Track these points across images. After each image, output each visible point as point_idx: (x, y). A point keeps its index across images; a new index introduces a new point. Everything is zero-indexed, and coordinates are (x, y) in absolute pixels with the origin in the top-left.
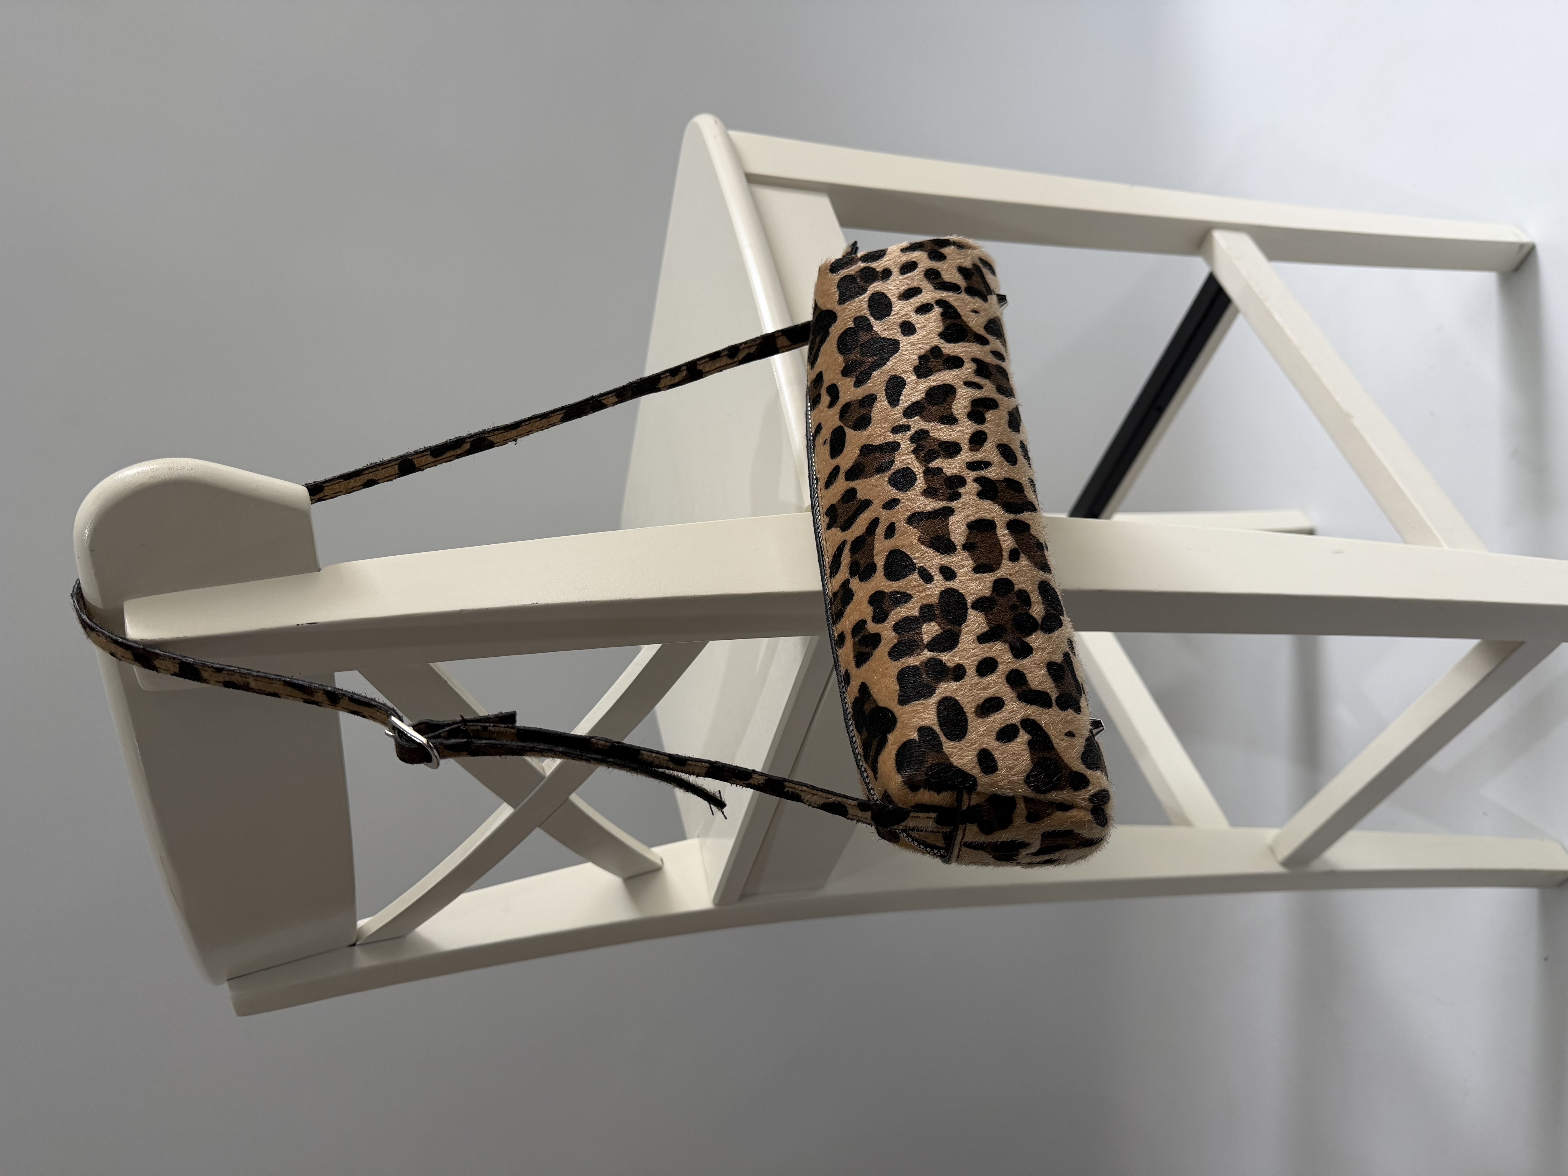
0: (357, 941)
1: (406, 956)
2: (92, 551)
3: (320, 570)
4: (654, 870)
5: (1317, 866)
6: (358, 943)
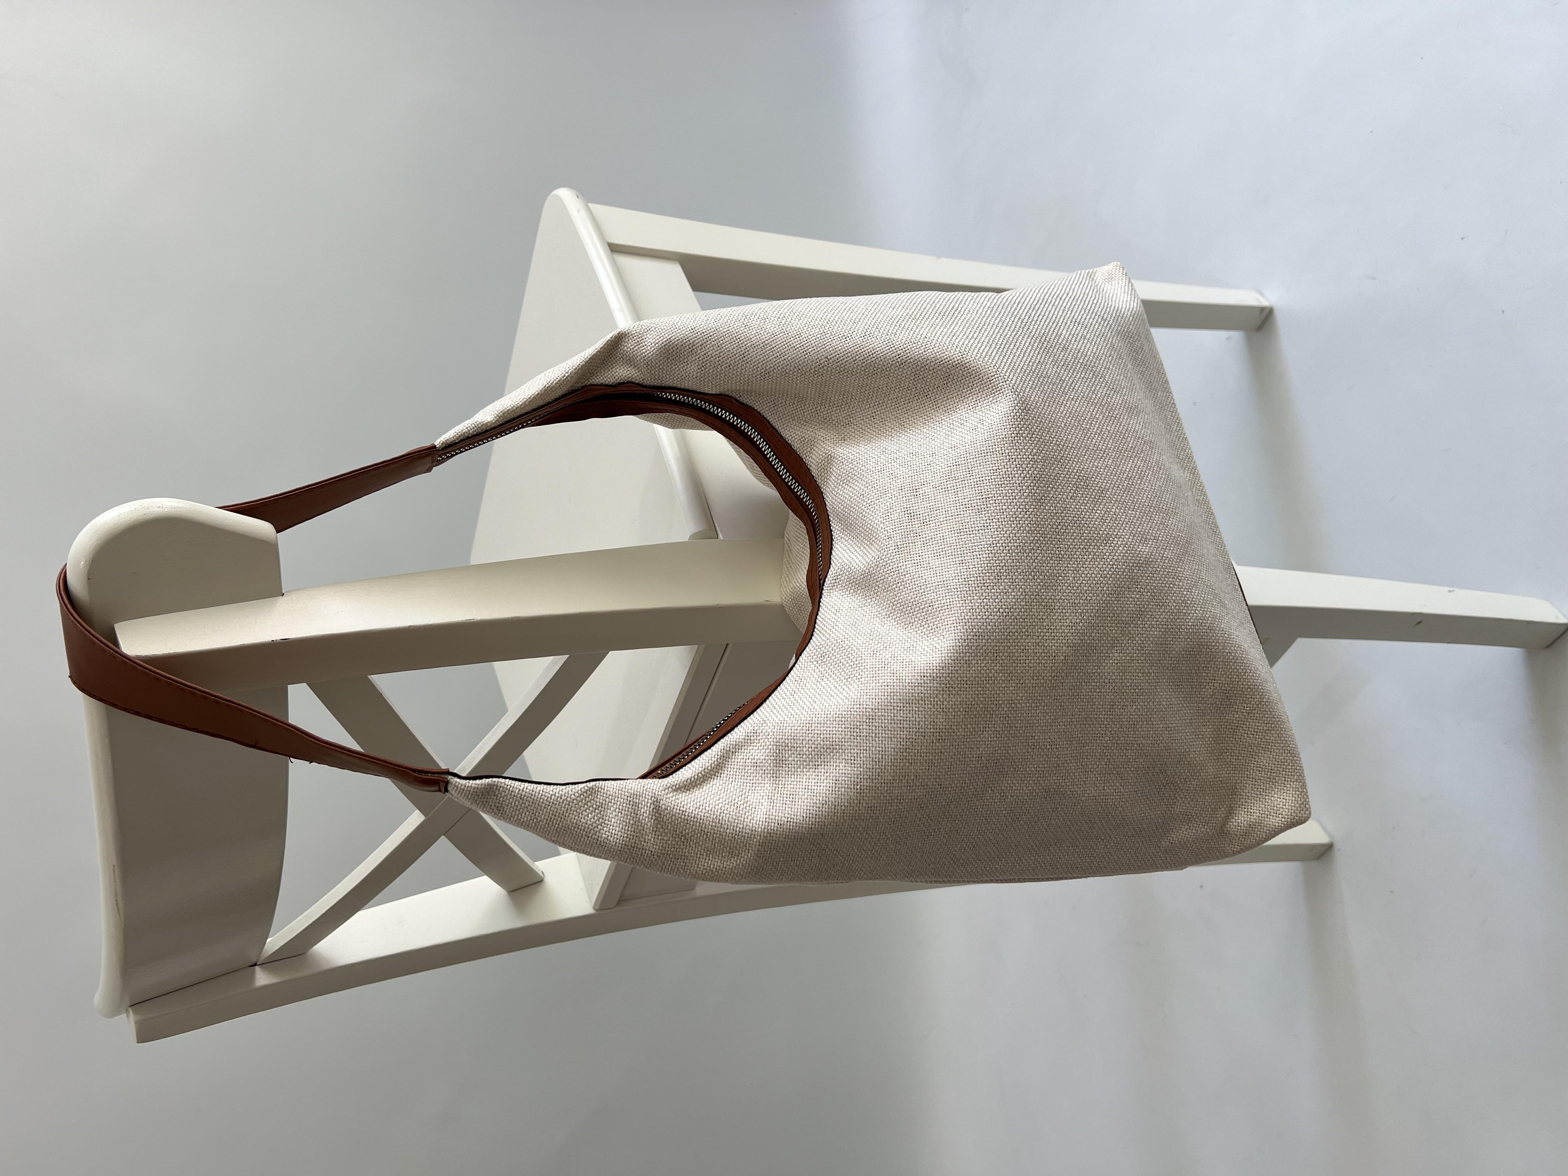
0: (257, 961)
1: (306, 973)
2: (89, 579)
3: (283, 595)
4: (535, 882)
6: (258, 964)
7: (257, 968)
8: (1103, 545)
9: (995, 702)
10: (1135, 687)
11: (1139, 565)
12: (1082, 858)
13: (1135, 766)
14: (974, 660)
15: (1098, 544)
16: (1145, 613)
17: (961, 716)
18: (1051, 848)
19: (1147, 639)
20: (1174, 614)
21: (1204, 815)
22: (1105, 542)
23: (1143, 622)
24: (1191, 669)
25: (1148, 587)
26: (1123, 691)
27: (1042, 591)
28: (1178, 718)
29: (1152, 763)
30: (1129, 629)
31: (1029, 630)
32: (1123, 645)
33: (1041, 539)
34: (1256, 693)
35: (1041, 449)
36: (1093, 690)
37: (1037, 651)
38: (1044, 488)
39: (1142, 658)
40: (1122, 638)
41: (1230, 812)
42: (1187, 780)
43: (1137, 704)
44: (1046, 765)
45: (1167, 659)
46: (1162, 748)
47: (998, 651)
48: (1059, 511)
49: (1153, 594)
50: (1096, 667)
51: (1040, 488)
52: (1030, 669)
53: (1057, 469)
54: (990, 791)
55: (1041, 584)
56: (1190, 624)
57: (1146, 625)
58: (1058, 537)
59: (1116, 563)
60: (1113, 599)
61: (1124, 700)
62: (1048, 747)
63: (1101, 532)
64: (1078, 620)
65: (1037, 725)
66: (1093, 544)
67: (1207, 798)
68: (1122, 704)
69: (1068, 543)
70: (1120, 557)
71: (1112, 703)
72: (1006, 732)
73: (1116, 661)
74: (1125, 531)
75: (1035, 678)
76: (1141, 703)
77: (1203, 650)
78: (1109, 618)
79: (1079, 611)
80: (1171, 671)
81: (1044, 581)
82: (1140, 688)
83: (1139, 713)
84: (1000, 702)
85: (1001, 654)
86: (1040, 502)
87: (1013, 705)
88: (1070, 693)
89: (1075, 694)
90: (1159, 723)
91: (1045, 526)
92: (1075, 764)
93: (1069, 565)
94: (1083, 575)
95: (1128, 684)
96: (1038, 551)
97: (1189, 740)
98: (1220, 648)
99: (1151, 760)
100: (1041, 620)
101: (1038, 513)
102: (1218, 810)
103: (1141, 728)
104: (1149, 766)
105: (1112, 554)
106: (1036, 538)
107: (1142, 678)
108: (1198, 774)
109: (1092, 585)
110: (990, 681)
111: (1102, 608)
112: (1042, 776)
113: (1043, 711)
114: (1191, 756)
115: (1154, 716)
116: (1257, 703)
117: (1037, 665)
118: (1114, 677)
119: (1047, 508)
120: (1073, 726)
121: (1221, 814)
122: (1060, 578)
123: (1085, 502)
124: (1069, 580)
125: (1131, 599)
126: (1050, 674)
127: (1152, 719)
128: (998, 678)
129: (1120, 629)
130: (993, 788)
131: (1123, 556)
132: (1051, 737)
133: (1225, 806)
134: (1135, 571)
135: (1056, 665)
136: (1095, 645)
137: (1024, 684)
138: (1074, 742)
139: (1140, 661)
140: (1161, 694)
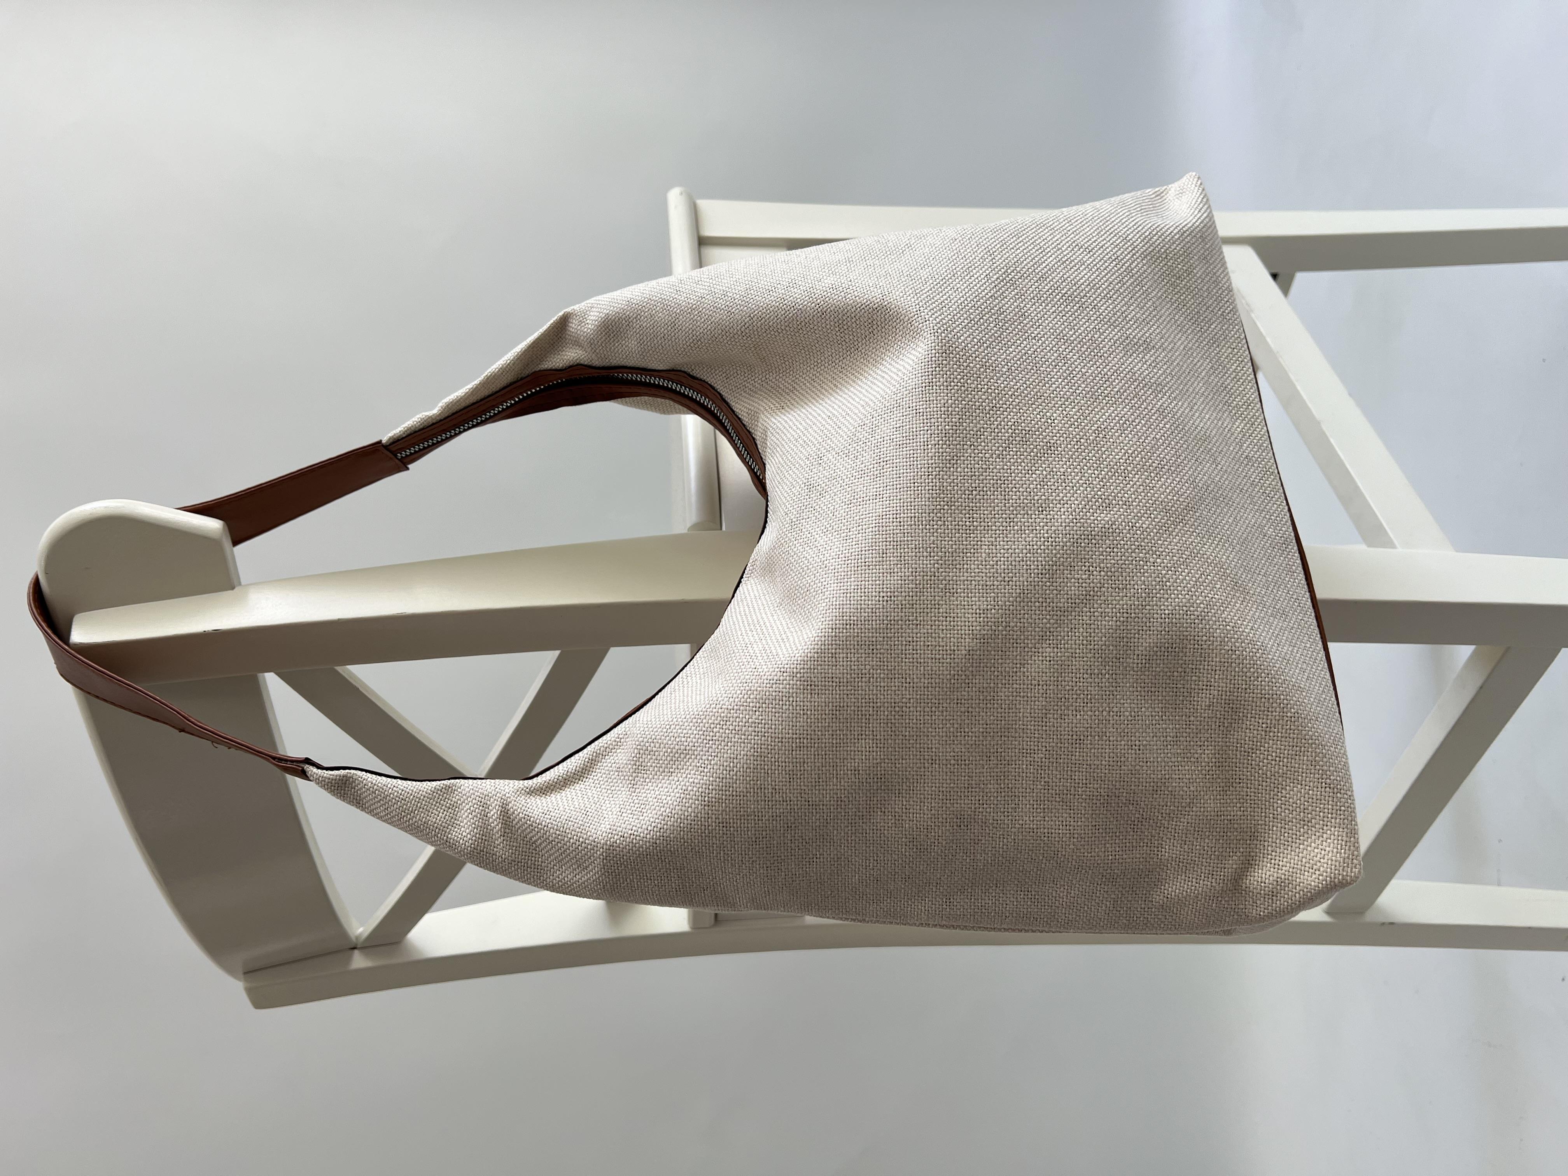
0: (356, 944)
3: (234, 588)
5: (1370, 916)
6: (358, 947)
7: (356, 952)
8: (1037, 513)
9: (871, 704)
10: (1078, 692)
11: (1090, 537)
12: (1039, 907)
13: (1088, 793)
14: (843, 653)
15: (1029, 512)
16: (1095, 598)
17: (827, 720)
18: (991, 891)
19: (1096, 631)
20: (1140, 599)
21: (1205, 864)
22: (1040, 509)
23: (1092, 610)
24: (1172, 670)
25: (1102, 565)
26: (1059, 696)
27: (941, 570)
28: (1151, 735)
29: (1114, 791)
30: (1070, 617)
31: (918, 618)
32: (1059, 637)
33: (946, 507)
34: (1274, 705)
35: (960, 399)
36: (1015, 694)
37: (929, 644)
38: (958, 446)
39: (1089, 655)
40: (1059, 629)
41: (1248, 863)
42: (1172, 815)
43: (1082, 713)
44: (952, 785)
45: (1131, 656)
46: (1126, 772)
47: (874, 643)
48: (977, 473)
49: (1109, 574)
50: (1018, 666)
51: (951, 446)
52: (919, 665)
53: (981, 422)
54: (879, 813)
55: (940, 562)
56: (1167, 612)
57: (1096, 614)
58: (971, 504)
59: (1053, 535)
60: (1044, 579)
61: (1063, 708)
62: (952, 762)
63: (1036, 498)
64: (989, 607)
65: (934, 734)
66: (1022, 512)
67: (1207, 841)
68: (1059, 712)
69: (986, 512)
70: (1060, 528)
71: (1044, 711)
72: (890, 741)
73: (1048, 659)
74: (1075, 495)
75: (926, 676)
76: (1089, 713)
77: (1189, 646)
78: (1037, 604)
79: (992, 594)
80: (1139, 673)
81: (943, 559)
82: (1086, 693)
83: (1086, 725)
84: (879, 704)
85: (878, 647)
86: (951, 461)
87: (897, 709)
88: (981, 697)
89: (989, 698)
90: (1119, 739)
91: (952, 492)
92: (996, 786)
93: (983, 539)
94: (1002, 551)
95: (1067, 688)
96: (939, 523)
97: (1170, 764)
98: (1215, 643)
99: (1110, 787)
100: (937, 606)
101: (945, 477)
102: (1227, 858)
103: (1091, 744)
104: (1110, 794)
105: (1049, 524)
106: (938, 507)
107: (1089, 680)
108: (1187, 809)
109: (1013, 563)
110: (864, 679)
111: (1026, 592)
112: (948, 797)
113: (941, 717)
114: (1174, 784)
115: (1111, 729)
116: (1277, 718)
117: (930, 661)
118: (1044, 678)
119: (959, 470)
120: (989, 738)
121: (1232, 863)
122: (969, 554)
123: (1019, 460)
124: (981, 556)
125: (1073, 580)
126: (948, 672)
127: (1108, 734)
128: (875, 675)
129: (1055, 617)
130: (883, 809)
131: (1066, 527)
132: (956, 750)
133: (1238, 854)
134: (1083, 545)
135: (956, 660)
136: (1015, 637)
137: (911, 684)
138: (992, 758)
139: (1085, 659)
140: (1122, 701)
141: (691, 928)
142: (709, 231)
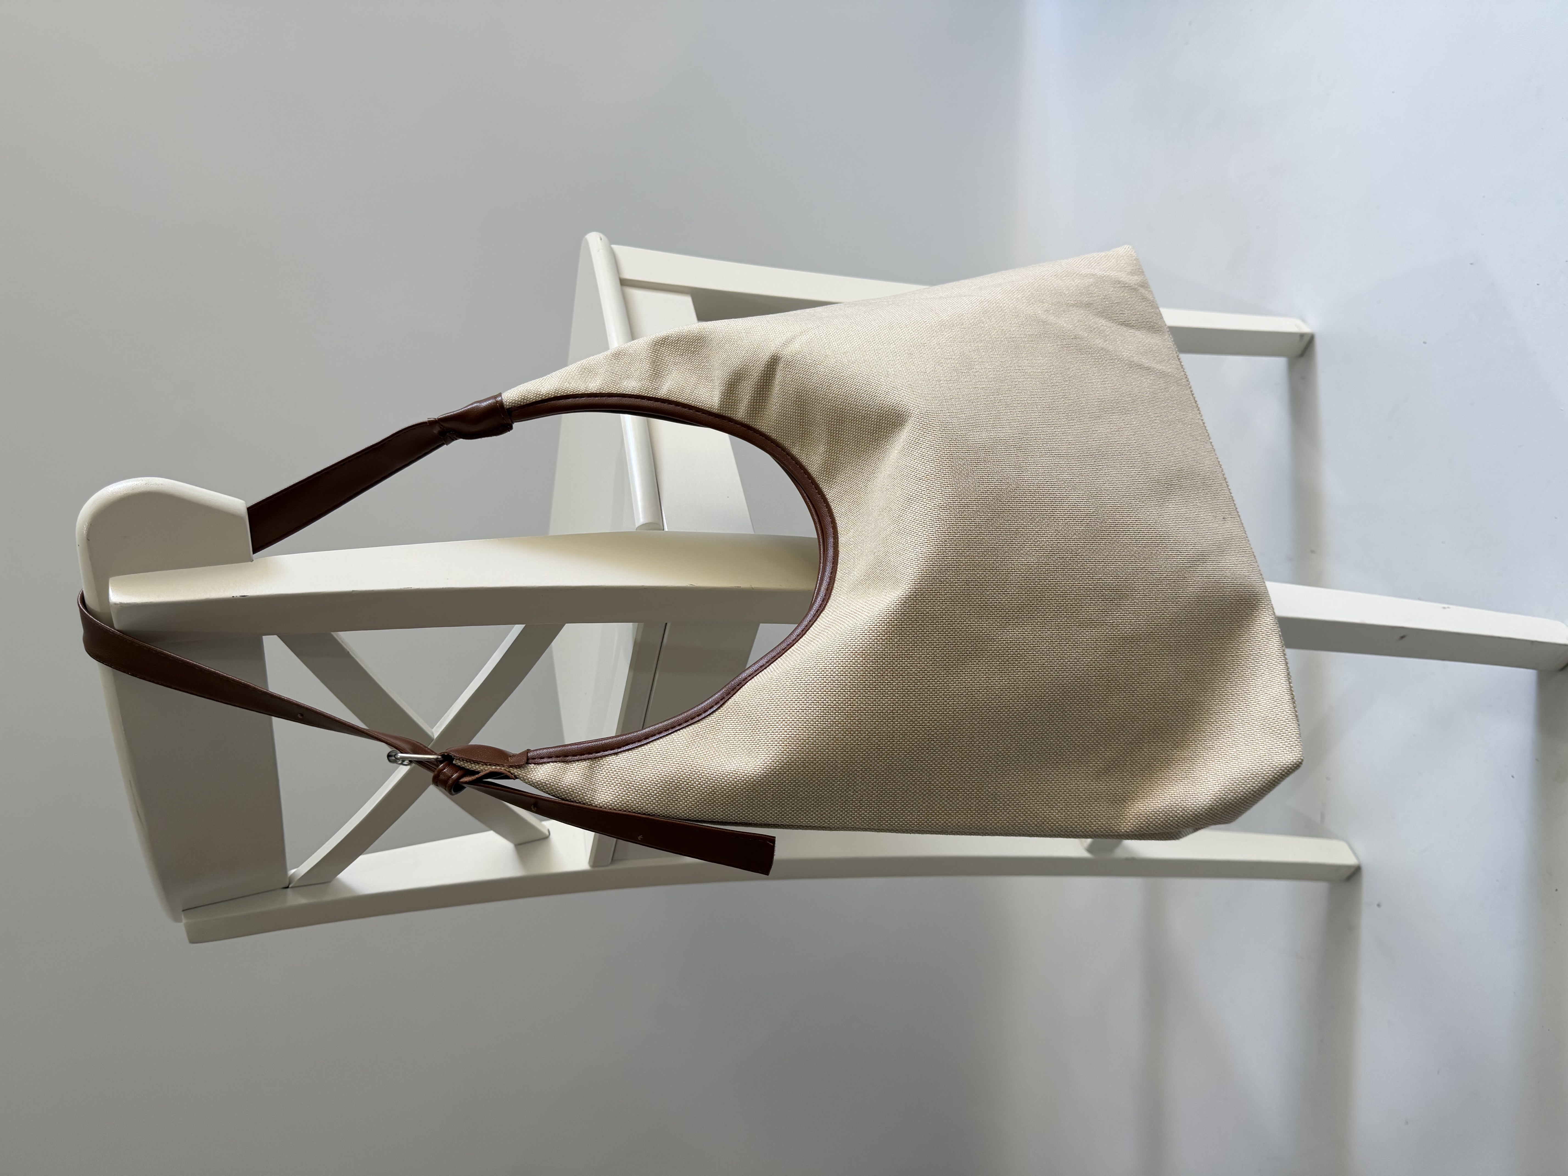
0: (289, 884)
1: (329, 898)
2: (88, 539)
3: (253, 561)
4: (542, 839)
5: (1120, 852)
7: (288, 890)
141: (590, 866)
142: (628, 275)
